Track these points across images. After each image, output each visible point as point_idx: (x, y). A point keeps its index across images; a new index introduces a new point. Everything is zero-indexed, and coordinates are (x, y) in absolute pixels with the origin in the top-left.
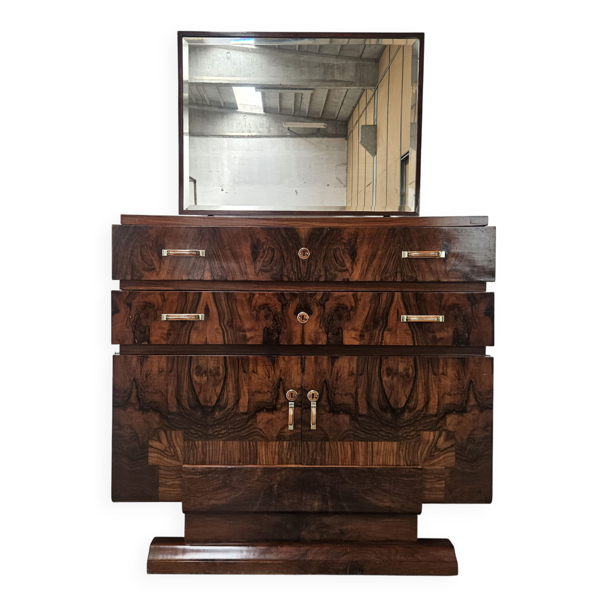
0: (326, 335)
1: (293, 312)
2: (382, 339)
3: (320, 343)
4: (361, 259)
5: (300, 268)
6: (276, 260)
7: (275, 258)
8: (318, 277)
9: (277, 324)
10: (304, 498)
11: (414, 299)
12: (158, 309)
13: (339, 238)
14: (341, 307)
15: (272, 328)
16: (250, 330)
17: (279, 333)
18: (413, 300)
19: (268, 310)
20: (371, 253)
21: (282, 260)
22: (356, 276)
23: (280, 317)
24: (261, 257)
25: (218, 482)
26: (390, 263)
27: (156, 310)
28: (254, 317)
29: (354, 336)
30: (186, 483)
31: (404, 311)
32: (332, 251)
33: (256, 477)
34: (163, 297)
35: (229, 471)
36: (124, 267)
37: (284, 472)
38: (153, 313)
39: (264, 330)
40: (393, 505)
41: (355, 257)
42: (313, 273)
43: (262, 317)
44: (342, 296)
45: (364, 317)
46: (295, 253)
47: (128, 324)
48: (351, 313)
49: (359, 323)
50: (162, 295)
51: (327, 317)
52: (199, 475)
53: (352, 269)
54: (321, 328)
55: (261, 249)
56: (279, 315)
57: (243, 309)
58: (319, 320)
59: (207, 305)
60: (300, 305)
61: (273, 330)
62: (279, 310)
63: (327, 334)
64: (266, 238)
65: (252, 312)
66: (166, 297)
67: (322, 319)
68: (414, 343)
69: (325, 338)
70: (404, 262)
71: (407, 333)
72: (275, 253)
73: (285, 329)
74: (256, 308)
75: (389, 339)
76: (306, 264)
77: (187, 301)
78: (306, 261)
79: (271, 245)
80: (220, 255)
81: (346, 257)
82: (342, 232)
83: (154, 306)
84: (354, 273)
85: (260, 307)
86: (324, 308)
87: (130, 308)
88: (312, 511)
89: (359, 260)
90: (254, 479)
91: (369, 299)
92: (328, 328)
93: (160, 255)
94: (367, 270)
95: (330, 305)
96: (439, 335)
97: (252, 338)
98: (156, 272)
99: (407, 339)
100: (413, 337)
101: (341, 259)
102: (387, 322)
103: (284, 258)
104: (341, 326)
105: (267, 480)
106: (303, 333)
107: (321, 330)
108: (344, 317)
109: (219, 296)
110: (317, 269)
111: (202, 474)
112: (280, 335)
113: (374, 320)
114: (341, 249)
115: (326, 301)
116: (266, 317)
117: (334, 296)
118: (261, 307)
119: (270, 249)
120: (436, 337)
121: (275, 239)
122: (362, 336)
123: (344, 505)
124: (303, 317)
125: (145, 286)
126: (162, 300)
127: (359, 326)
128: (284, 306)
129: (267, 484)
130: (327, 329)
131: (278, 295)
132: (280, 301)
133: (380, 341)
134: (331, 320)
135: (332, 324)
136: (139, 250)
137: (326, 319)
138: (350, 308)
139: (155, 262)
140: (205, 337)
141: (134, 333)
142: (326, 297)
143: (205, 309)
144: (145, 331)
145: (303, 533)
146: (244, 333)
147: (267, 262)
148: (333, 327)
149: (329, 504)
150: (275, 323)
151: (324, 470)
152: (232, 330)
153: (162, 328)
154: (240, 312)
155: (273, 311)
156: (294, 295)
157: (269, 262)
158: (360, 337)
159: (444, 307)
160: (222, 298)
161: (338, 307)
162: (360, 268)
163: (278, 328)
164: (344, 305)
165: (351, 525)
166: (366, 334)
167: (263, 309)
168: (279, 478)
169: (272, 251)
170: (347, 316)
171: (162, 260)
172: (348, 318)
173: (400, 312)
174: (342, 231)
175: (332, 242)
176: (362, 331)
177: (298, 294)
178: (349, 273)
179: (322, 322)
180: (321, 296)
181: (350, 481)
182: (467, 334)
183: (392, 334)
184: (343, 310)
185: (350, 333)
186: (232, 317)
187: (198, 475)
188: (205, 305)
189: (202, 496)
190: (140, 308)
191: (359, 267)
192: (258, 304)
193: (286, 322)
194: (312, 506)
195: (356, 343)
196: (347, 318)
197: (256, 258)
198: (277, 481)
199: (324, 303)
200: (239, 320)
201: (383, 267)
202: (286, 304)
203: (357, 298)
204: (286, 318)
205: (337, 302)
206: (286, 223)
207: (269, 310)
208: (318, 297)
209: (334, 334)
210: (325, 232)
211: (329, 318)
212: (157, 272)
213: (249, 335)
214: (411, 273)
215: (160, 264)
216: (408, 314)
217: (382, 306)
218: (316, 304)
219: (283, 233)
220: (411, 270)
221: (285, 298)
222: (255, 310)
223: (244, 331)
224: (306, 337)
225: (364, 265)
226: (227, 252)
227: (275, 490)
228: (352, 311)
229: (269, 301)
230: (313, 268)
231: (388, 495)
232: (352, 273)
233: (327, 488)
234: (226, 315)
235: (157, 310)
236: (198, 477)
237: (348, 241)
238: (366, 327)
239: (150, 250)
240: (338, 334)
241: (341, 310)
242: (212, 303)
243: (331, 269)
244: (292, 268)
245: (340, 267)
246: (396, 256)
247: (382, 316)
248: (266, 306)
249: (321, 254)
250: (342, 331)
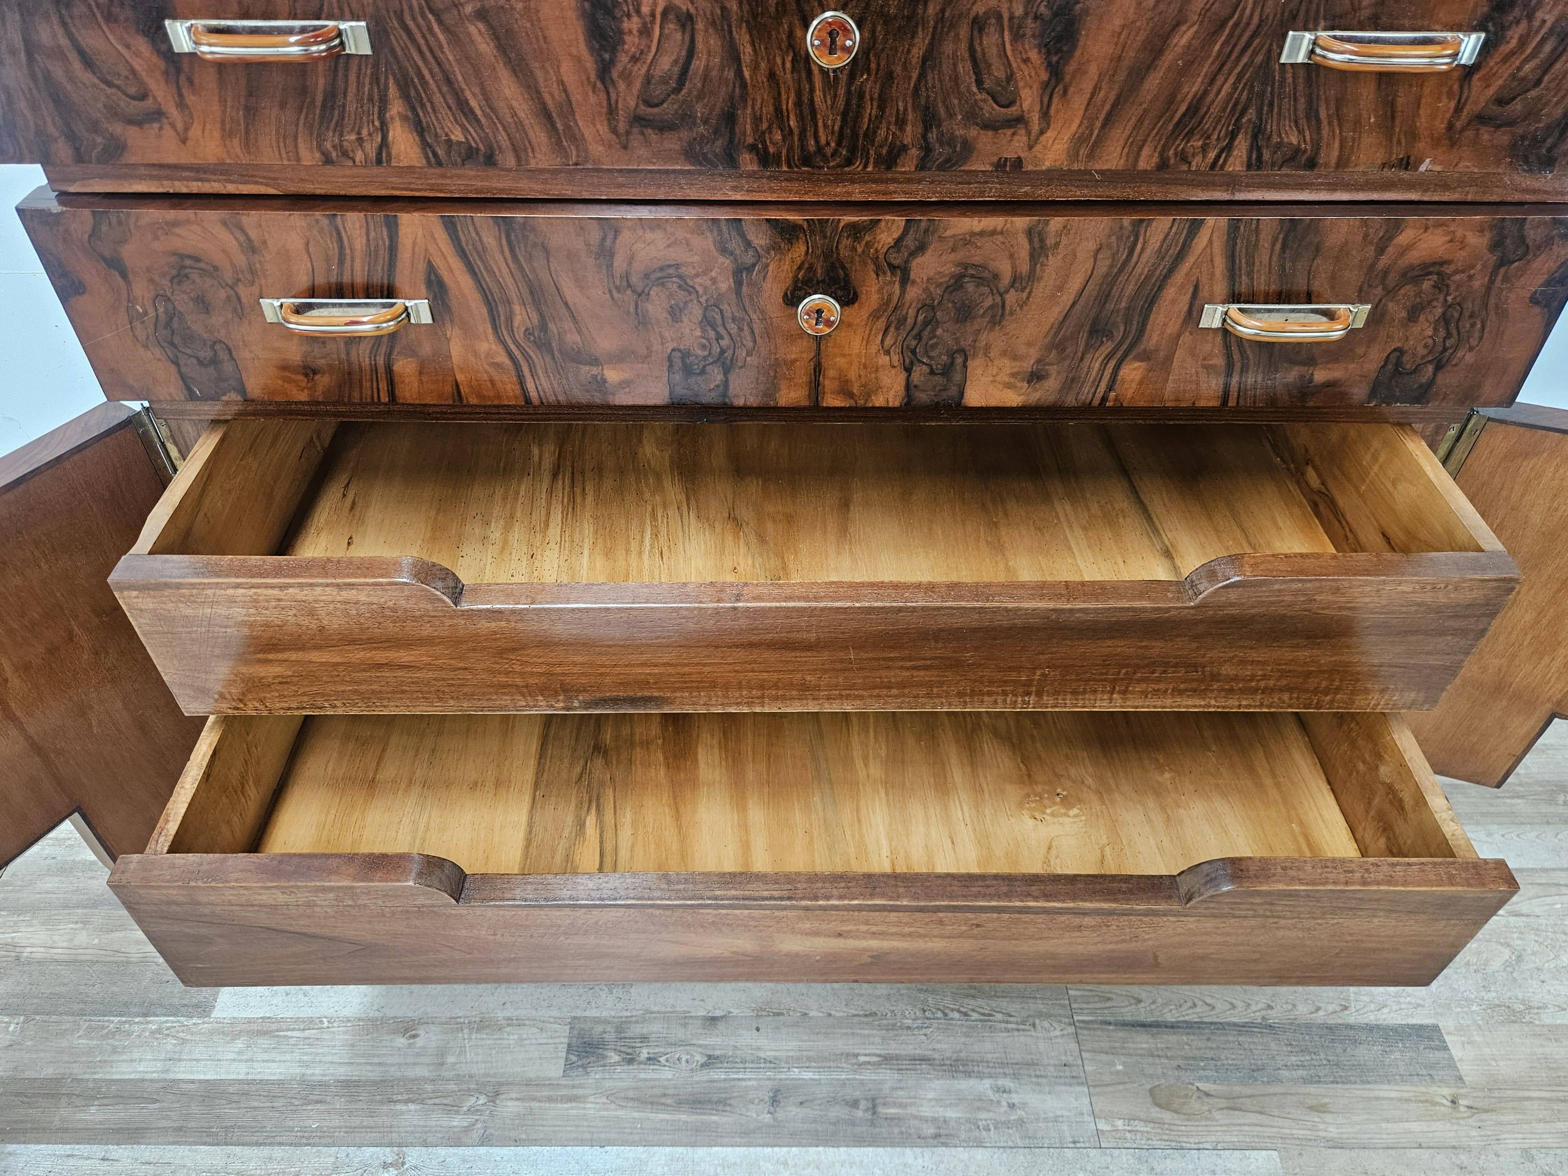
0: (903, 376)
1: (779, 295)
2: (1111, 387)
3: (878, 401)
4: (1093, 70)
5: (813, 112)
6: (706, 77)
7: (698, 64)
8: (889, 152)
9: (719, 337)
11: (1275, 242)
12: (239, 280)
14: (972, 276)
15: (700, 353)
16: (620, 358)
17: (727, 369)
18: (1269, 246)
19: (680, 287)
20: (1141, 38)
21: (730, 72)
22: (1055, 149)
23: (727, 314)
24: (634, 59)
26: (1218, 83)
27: (230, 282)
28: (628, 313)
29: (1007, 379)
31: (1220, 287)
32: (964, 31)
34: (239, 235)
38: (224, 296)
39: (670, 359)
41: (1068, 55)
42: (870, 136)
43: (657, 311)
44: (982, 233)
45: (1055, 314)
46: (791, 34)
47: (140, 334)
48: (1011, 297)
49: (1033, 333)
50: (234, 226)
51: (912, 313)
53: (1045, 115)
54: (887, 352)
55: (629, 16)
56: (725, 307)
57: (580, 283)
58: (881, 324)
59: (431, 269)
60: (811, 268)
61: (705, 358)
62: (725, 287)
63: (908, 370)
65: (615, 295)
67: (892, 317)
68: (1225, 399)
69: (898, 383)
70: (1283, 80)
71: (1208, 365)
72: (699, 38)
73: (749, 354)
74: (634, 279)
75: (1134, 385)
76: (842, 91)
77: (348, 251)
78: (843, 78)
80: (441, 47)
81: (1026, 61)
83: (216, 268)
84: (1050, 134)
85: (647, 276)
86: (905, 280)
87: (124, 276)
89: (1081, 71)
91: (1092, 246)
92: (914, 352)
93: (163, 47)
94: (1108, 121)
95: (929, 267)
96: (1323, 374)
97: (626, 383)
98: (172, 125)
99: (1203, 386)
100: (1227, 382)
101: (999, 72)
102: (1141, 330)
103: (739, 65)
104: (964, 345)
106: (818, 369)
107: (884, 360)
108: (982, 311)
109: (474, 235)
110: (889, 114)
112: (732, 377)
113: (1095, 321)
114: (1006, 16)
115: (913, 254)
116: (675, 314)
117: (948, 233)
118: (653, 276)
119: (671, 17)
120: (1311, 381)
122: (1036, 376)
124: (818, 311)
126: (241, 245)
127: (1031, 344)
128: (745, 272)
130: (909, 355)
131: (720, 232)
132: (726, 251)
133: (1099, 394)
134: (926, 323)
135: (931, 339)
137: (911, 321)
138: (1006, 280)
139: (150, 82)
140: (449, 379)
141: (175, 363)
142: (918, 236)
143: (429, 283)
144: (214, 361)
146: (595, 371)
147: (664, 81)
148: (934, 347)
150: (712, 334)
152: (548, 359)
154: (571, 292)
155: (700, 291)
156: (784, 231)
157: (673, 84)
158: (1029, 380)
159: (1386, 274)
160: (489, 240)
161: (960, 277)
162: (1081, 112)
163: (723, 351)
164: (984, 267)
166: (1053, 370)
167: (661, 282)
169: (683, 27)
170: (992, 307)
171: (179, 71)
172: (994, 316)
173: (1204, 293)
176: (1038, 362)
177: (801, 227)
178: (1029, 133)
179: (892, 329)
180: (896, 235)
182: (1430, 369)
183: (1150, 369)
184: (978, 286)
185: (994, 368)
186: (542, 316)
188: (422, 266)
190: (164, 275)
191: (1078, 102)
192: (639, 264)
193: (753, 331)
195: (1011, 400)
196: (990, 313)
197: (613, 62)
199: (907, 262)
200: (568, 325)
201: (1183, 108)
202: (754, 265)
203: (1042, 241)
204: (754, 317)
205: (961, 255)
207: (686, 287)
208: (885, 239)
209: (932, 372)
211: (921, 318)
213: (613, 374)
214: (1301, 132)
215: (179, 91)
216: (1233, 299)
217: (1138, 270)
218: (871, 267)
220: (1303, 121)
221: (748, 243)
222: (629, 286)
223: (595, 362)
224: (830, 384)
225: (1100, 99)
226: (472, 29)
228: (1012, 292)
229: (680, 255)
230: (870, 110)
232: (1042, 132)
234: (517, 308)
235: (235, 285)
238: (1058, 349)
240: (947, 371)
241: (970, 287)
242: (450, 260)
243: (951, 115)
244: (778, 110)
245: (990, 109)
246: (1255, 53)
247: (1128, 308)
248: (671, 271)
249: (912, 45)
250: (966, 360)
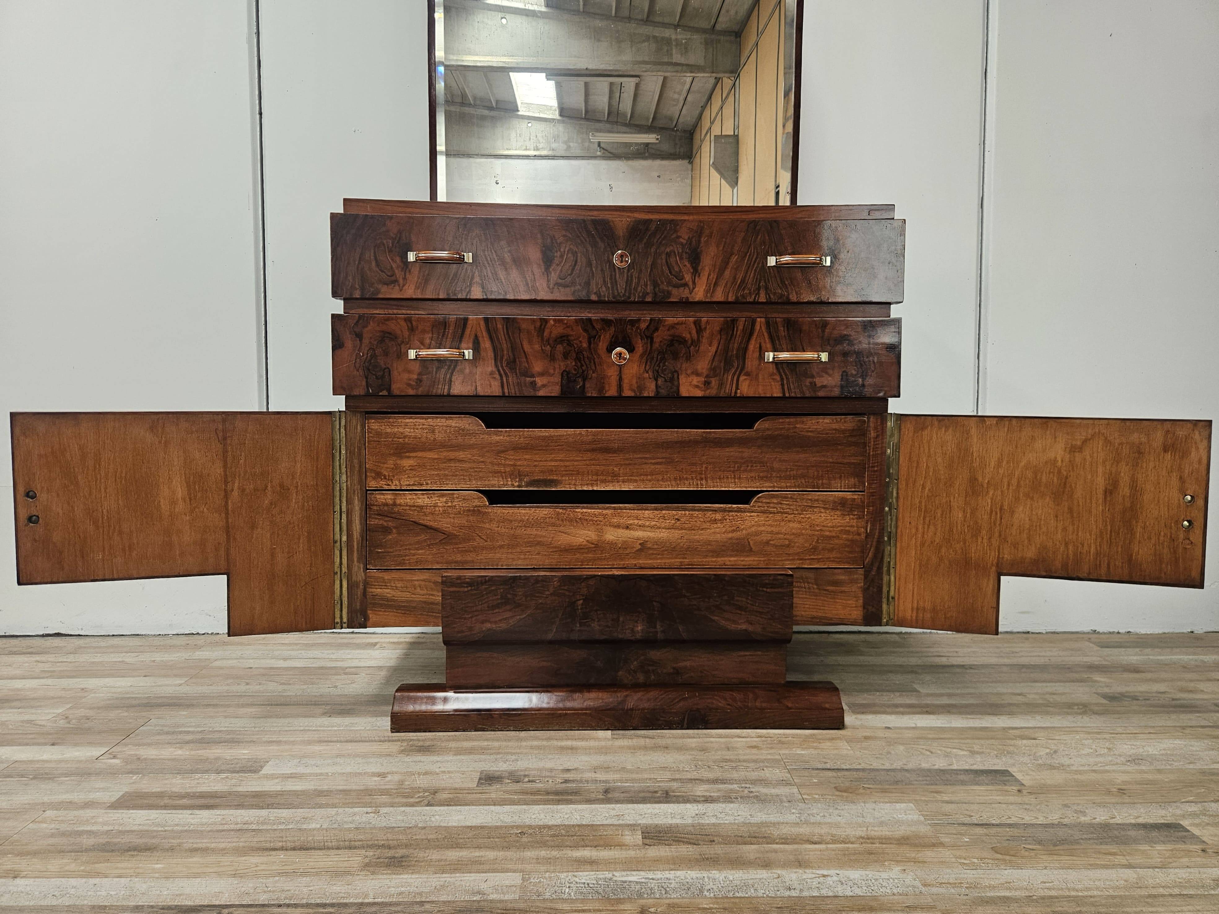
0: (654, 383)
1: (605, 348)
2: (737, 388)
3: (645, 394)
4: (707, 269)
5: (616, 282)
6: (580, 269)
7: (578, 266)
8: (643, 295)
9: (582, 365)
10: (621, 619)
11: (784, 327)
12: (404, 342)
13: (674, 236)
14: (677, 341)
15: (574, 372)
16: (542, 374)
17: (584, 380)
18: (782, 329)
19: (568, 344)
20: (721, 259)
21: (588, 269)
22: (699, 294)
23: (585, 356)
24: (558, 265)
25: (495, 598)
26: (749, 273)
27: (399, 343)
28: (547, 355)
29: (696, 384)
30: (447, 599)
31: (769, 345)
32: (664, 257)
33: (551, 590)
34: (410, 325)
35: (511, 581)
36: (350, 278)
37: (591, 582)
38: (395, 349)
39: (562, 374)
40: (750, 628)
41: (698, 264)
42: (636, 289)
43: (559, 355)
44: (678, 324)
45: (710, 356)
46: (608, 257)
47: (357, 365)
48: (692, 349)
49: (703, 365)
50: (408, 320)
51: (655, 356)
52: (467, 587)
53: (694, 283)
54: (647, 372)
55: (557, 252)
56: (584, 353)
57: (530, 342)
58: (644, 360)
59: (476, 337)
60: (616, 337)
61: (576, 374)
62: (585, 345)
63: (656, 380)
64: (564, 236)
65: (543, 348)
66: (414, 323)
67: (648, 357)
68: (784, 393)
69: (653, 386)
70: (770, 272)
71: (773, 379)
72: (579, 258)
73: (593, 372)
74: (551, 342)
75: (746, 387)
76: (625, 275)
77: (447, 330)
78: (626, 270)
79: (572, 246)
80: (495, 262)
82: (678, 227)
83: (396, 338)
84: (696, 289)
85: (556, 340)
86: (652, 342)
87: (361, 340)
88: (633, 638)
89: (703, 269)
90: (547, 593)
91: (718, 328)
92: (658, 372)
93: (404, 260)
94: (716, 284)
95: (659, 337)
96: (819, 382)
97: (544, 386)
98: (399, 285)
99: (774, 387)
100: (782, 385)
101: (676, 269)
102: (744, 363)
103: (592, 267)
104: (677, 369)
105: (567, 593)
106: (620, 379)
107: (646, 375)
108: (682, 355)
109: (494, 323)
110: (642, 282)
111: (471, 586)
112: (587, 383)
113: (725, 359)
114: (676, 252)
115: (654, 332)
116: (566, 356)
117: (666, 323)
118: (558, 340)
119: (570, 252)
120: (815, 385)
121: (579, 237)
122: (707, 383)
123: (681, 628)
124: (620, 354)
125: (381, 308)
126: (408, 328)
127: (703, 369)
128: (592, 339)
129: (567, 600)
130: (656, 373)
131: (583, 323)
132: (585, 330)
133: (733, 391)
134: (661, 360)
135: (664, 366)
136: (372, 251)
137: (655, 359)
138: (690, 342)
139: (396, 271)
140: (474, 384)
141: (367, 378)
142: (655, 324)
143: (474, 343)
144: (383, 377)
145: (620, 673)
146: (532, 379)
147: (567, 272)
148: (665, 370)
149: (658, 627)
150: (579, 364)
151: (651, 578)
152: (514, 374)
153: (410, 372)
154: (527, 347)
155: (576, 346)
156: (607, 323)
157: (569, 272)
158: (705, 385)
159: (829, 340)
160: (500, 326)
161: (672, 341)
162: (706, 282)
163: (583, 371)
164: (681, 337)
165: (690, 660)
166: (713, 380)
167: (561, 343)
168: (584, 591)
169: (574, 255)
170: (686, 353)
171: (407, 267)
172: (687, 357)
173: (764, 347)
174: (678, 225)
175: (664, 242)
176: (707, 376)
177: (613, 322)
178: (689, 289)
179: (649, 363)
180: (647, 325)
181: (688, 594)
182: (860, 380)
183: (751, 380)
184: (679, 344)
185: (690, 379)
186: (514, 355)
187: (465, 587)
188: (473, 336)
189: (472, 617)
190: (376, 340)
191: (704, 279)
192: (553, 335)
193: (595, 363)
194: (632, 630)
195: (699, 393)
196: (685, 356)
197: (550, 266)
198: (583, 595)
199: (652, 334)
200: (524, 359)
201: (740, 281)
202: (595, 336)
203: (700, 327)
204: (595, 356)
205: (672, 332)
206: (595, 213)
207: (570, 344)
208: (643, 326)
209: (666, 381)
210: (653, 227)
211: (659, 357)
212: (401, 285)
213: (539, 381)
214: (781, 289)
215: (405, 274)
216: (775, 350)
217: (737, 338)
218: (639, 336)
219: (591, 228)
220: (780, 285)
221: (594, 327)
222: (549, 344)
223: (533, 376)
224: (626, 386)
225: (711, 277)
226: (506, 256)
227: (579, 607)
228: (692, 347)
229: (569, 331)
230: (635, 281)
231: (743, 613)
232: (694, 288)
233: (655, 603)
234: (505, 352)
235: (401, 344)
236: (466, 589)
237: (687, 241)
238: (713, 371)
239: (389, 252)
240: (672, 380)
241: (676, 345)
242: (484, 333)
243: (662, 283)
244: (604, 281)
245: (675, 280)
246: (759, 264)
247: (737, 354)
248: (565, 338)
249: (647, 261)
250: (678, 375)
